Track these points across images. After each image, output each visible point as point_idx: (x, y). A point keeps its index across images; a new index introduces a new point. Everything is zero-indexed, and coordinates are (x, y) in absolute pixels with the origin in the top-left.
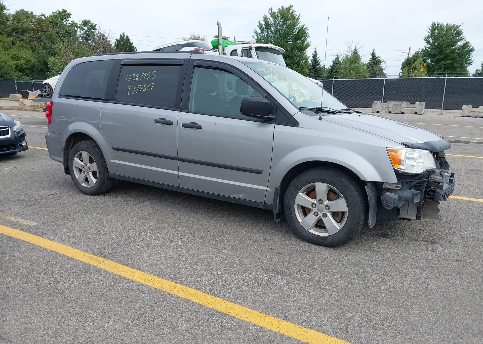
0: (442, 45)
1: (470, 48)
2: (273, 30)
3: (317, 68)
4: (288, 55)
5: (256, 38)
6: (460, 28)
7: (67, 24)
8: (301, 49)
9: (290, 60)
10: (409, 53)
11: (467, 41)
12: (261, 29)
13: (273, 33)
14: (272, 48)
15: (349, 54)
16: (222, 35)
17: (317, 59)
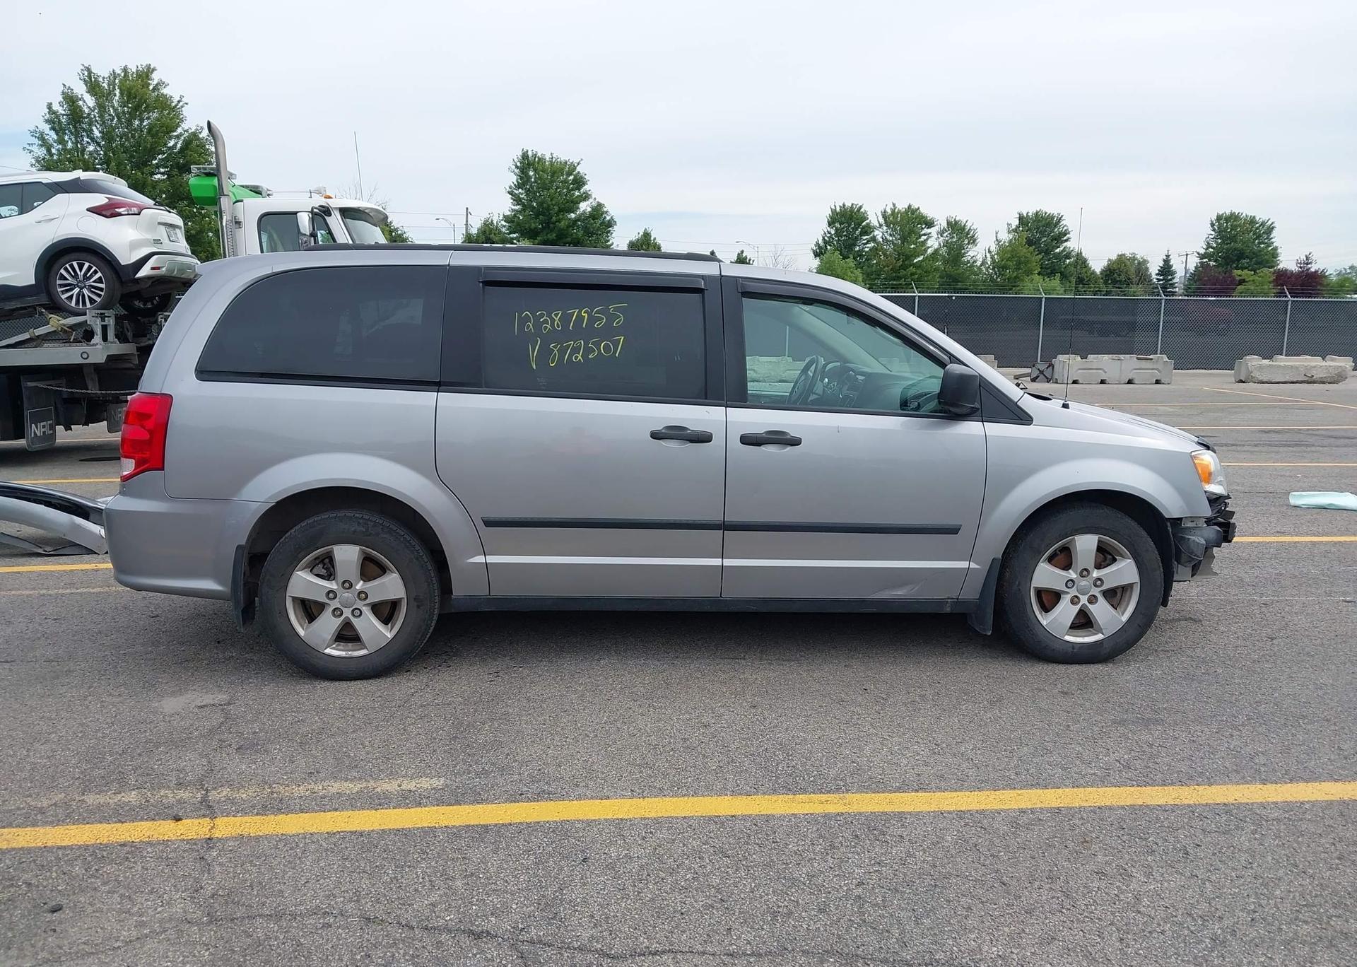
0: (548, 209)
1: (605, 218)
2: (97, 133)
6: (578, 169)
10: (467, 221)
11: (598, 202)
12: (57, 128)
13: (97, 144)
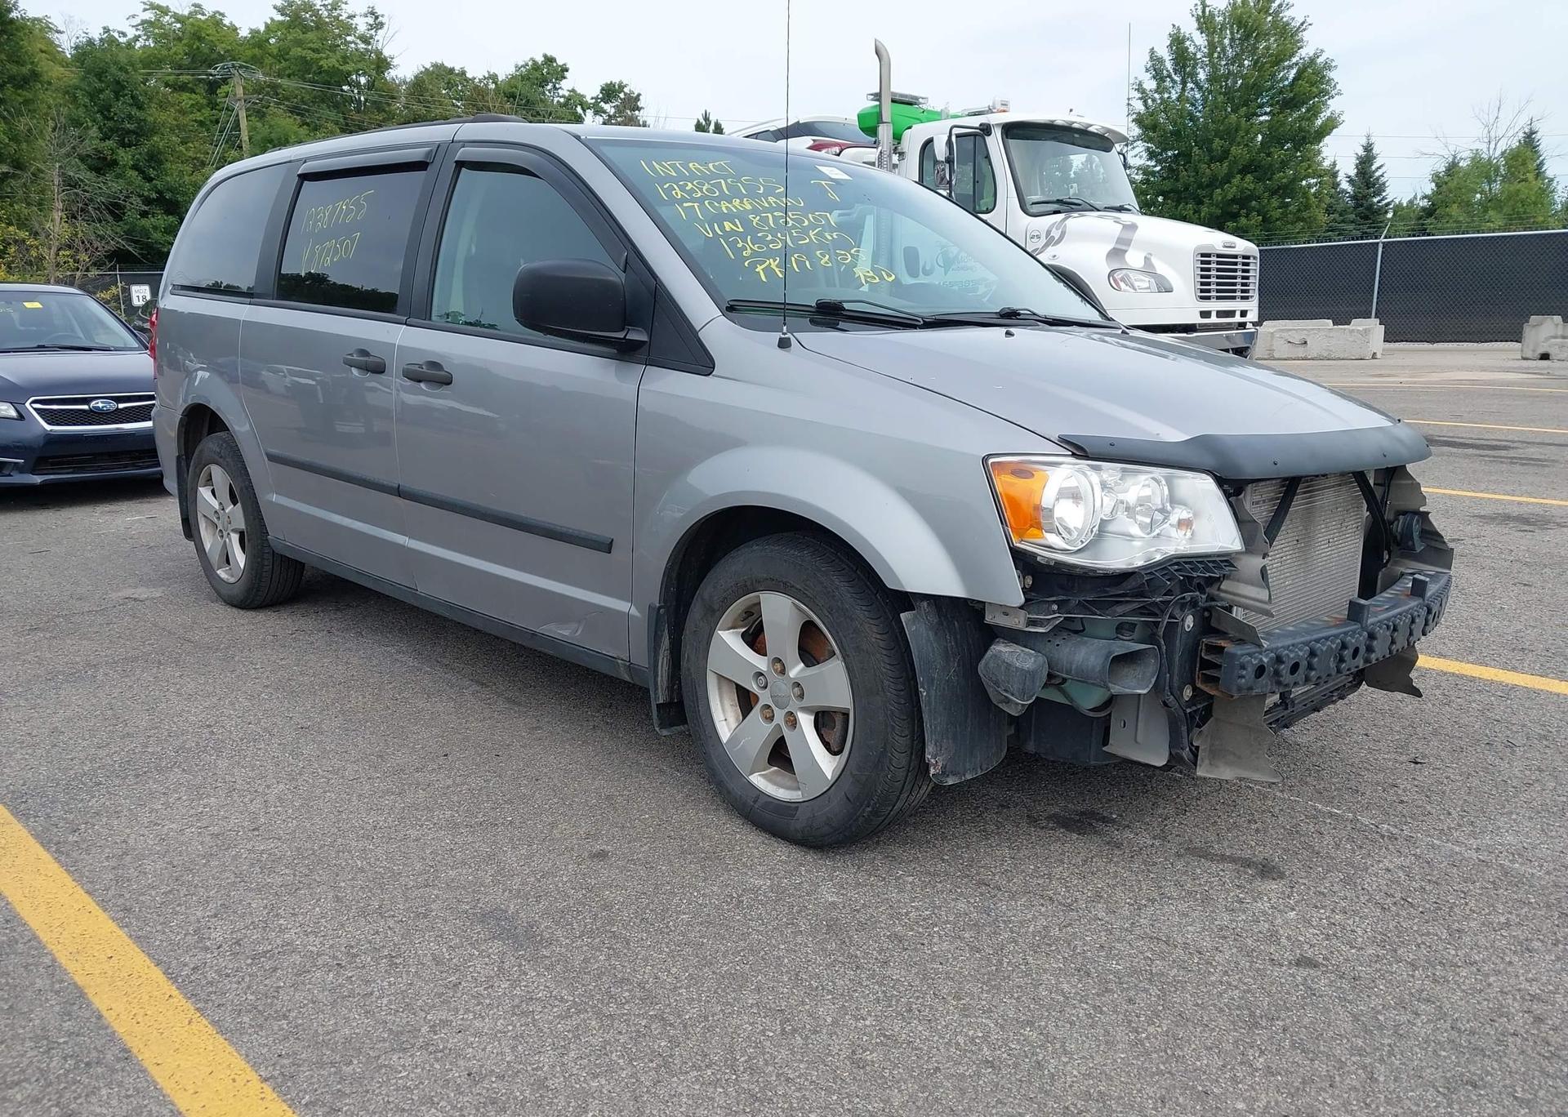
2: (1202, 76)
3: (1372, 205)
4: (1252, 161)
5: (1139, 106)
7: (556, 100)
8: (1304, 138)
9: (1259, 179)
12: (1159, 75)
13: (1200, 88)
14: (1075, 126)
15: (1484, 147)
16: (892, 90)
17: (1374, 172)
